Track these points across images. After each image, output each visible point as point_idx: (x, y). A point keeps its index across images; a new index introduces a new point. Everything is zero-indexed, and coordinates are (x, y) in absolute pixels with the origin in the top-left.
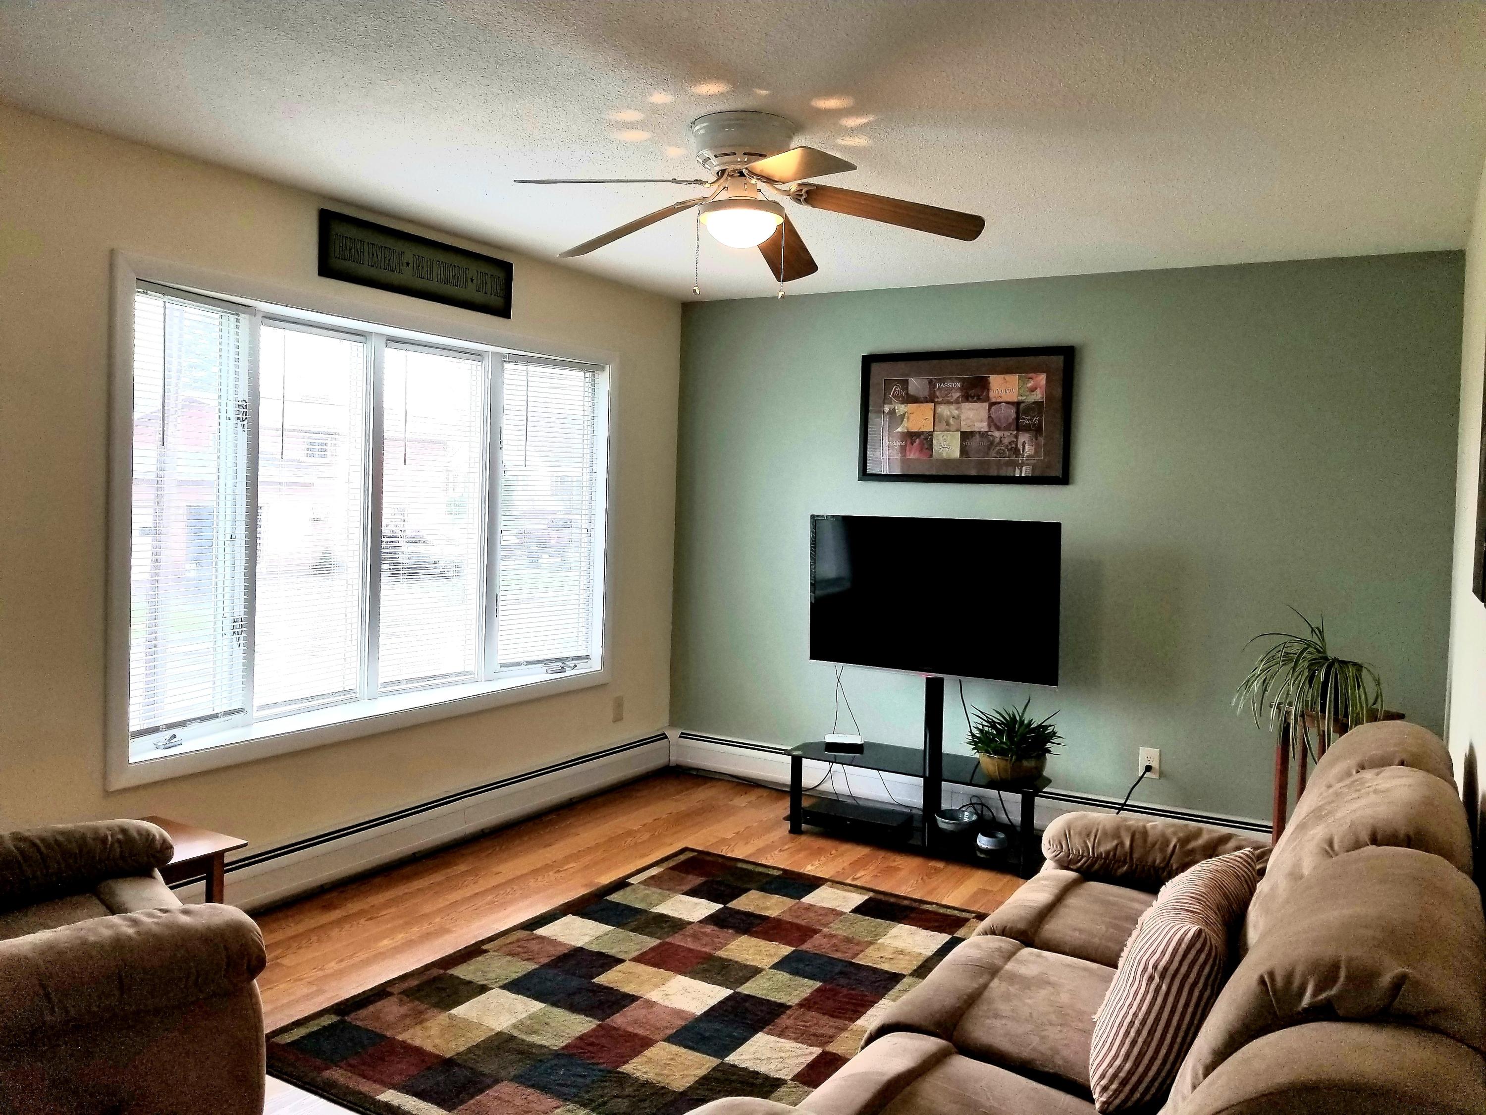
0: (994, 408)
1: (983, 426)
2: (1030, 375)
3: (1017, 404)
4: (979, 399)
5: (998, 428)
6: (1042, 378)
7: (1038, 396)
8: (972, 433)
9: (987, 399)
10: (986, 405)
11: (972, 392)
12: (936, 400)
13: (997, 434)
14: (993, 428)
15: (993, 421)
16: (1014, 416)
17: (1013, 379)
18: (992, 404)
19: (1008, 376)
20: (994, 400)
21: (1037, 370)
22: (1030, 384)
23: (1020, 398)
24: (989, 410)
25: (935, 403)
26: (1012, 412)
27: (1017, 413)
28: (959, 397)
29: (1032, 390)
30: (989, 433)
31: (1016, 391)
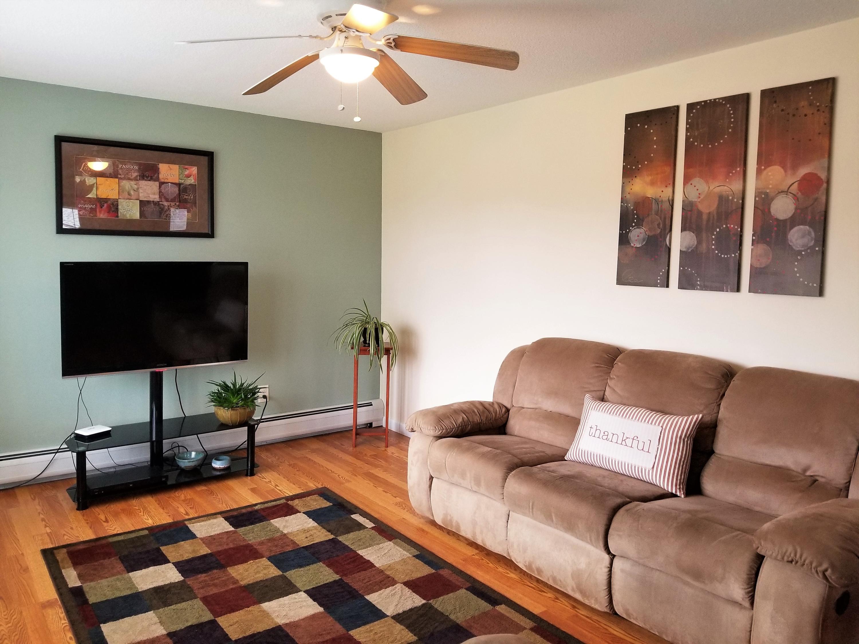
0: (163, 186)
1: (156, 198)
2: (186, 167)
3: (179, 185)
4: (151, 179)
5: (167, 200)
6: (194, 170)
7: (191, 181)
8: (148, 202)
9: (157, 179)
10: (157, 184)
11: (147, 174)
12: (120, 176)
13: (166, 204)
14: (163, 200)
15: (163, 195)
16: (177, 192)
17: (175, 168)
18: (161, 184)
19: (172, 166)
20: (163, 181)
21: (192, 164)
22: (187, 172)
23: (180, 181)
24: (160, 187)
25: (120, 179)
26: (176, 190)
27: (179, 190)
28: (137, 176)
29: (188, 176)
30: (161, 203)
31: (177, 176)
